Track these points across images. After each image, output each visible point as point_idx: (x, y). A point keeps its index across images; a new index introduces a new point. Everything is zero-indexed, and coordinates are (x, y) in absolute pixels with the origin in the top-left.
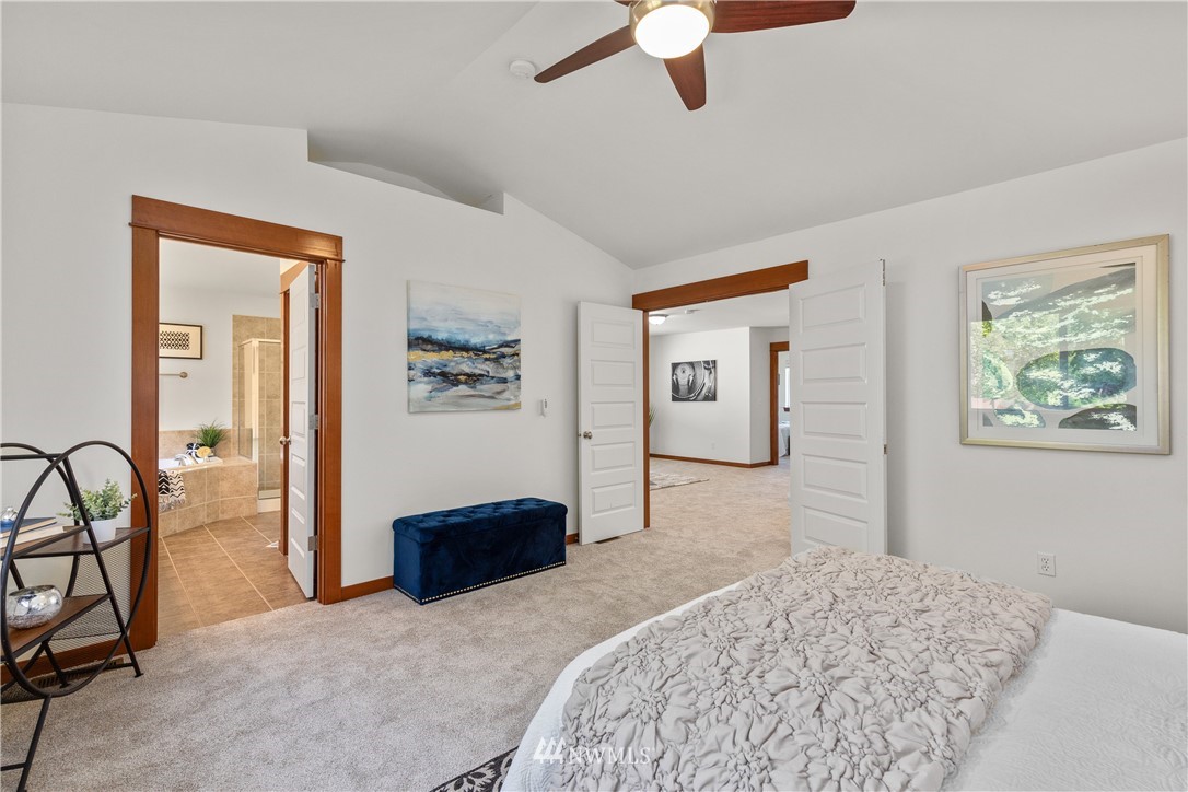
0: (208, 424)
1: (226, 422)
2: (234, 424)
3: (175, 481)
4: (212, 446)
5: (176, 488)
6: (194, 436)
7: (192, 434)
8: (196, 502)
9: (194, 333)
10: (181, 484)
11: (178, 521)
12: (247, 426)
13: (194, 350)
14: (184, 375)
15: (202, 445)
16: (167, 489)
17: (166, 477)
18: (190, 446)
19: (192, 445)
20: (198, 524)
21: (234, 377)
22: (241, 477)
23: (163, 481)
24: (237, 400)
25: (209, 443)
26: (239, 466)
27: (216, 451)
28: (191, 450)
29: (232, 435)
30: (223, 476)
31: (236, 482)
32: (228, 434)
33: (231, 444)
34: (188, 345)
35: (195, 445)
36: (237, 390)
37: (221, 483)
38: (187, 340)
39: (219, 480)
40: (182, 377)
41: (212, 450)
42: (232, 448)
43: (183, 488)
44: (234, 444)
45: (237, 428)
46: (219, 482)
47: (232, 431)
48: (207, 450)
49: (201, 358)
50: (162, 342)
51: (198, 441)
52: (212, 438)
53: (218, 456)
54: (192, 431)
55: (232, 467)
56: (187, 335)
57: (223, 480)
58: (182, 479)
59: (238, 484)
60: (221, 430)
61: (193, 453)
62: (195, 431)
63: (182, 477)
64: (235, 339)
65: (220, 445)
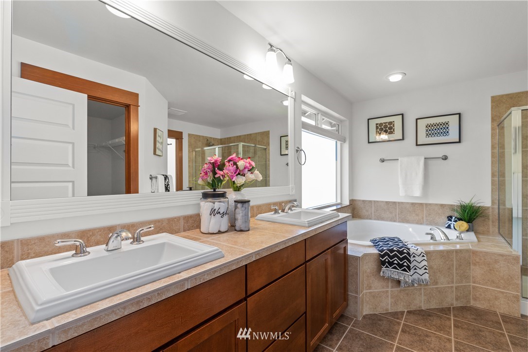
0: (466, 201)
1: (484, 199)
2: (493, 202)
3: (418, 259)
4: (469, 221)
5: (419, 266)
6: (453, 210)
7: (452, 207)
8: (443, 282)
9: (453, 121)
10: (424, 263)
11: (423, 298)
13: (453, 135)
14: (445, 158)
15: (460, 219)
16: (409, 267)
17: (409, 254)
18: (450, 218)
19: (451, 217)
20: (445, 305)
21: (493, 157)
22: (497, 266)
23: (405, 258)
24: (496, 179)
25: (467, 218)
26: (495, 254)
27: (473, 226)
28: (450, 222)
29: (490, 213)
30: (475, 260)
31: (490, 270)
32: (487, 211)
33: (490, 223)
34: (448, 132)
35: (454, 218)
36: (496, 169)
37: (472, 267)
38: (447, 128)
39: (470, 263)
40: (443, 159)
41: (469, 225)
42: (491, 227)
43: (427, 268)
44: (493, 222)
45: (496, 207)
46: (470, 265)
47: (491, 209)
48: (465, 225)
49: (460, 142)
50: (427, 133)
51: (457, 215)
52: (469, 214)
53: (475, 233)
54: (452, 205)
55: (485, 252)
56: (447, 124)
57: (475, 264)
58: (425, 258)
59: (494, 274)
60: (479, 207)
61: (452, 226)
62: (454, 205)
63: (425, 255)
64: (493, 120)
65: (478, 222)
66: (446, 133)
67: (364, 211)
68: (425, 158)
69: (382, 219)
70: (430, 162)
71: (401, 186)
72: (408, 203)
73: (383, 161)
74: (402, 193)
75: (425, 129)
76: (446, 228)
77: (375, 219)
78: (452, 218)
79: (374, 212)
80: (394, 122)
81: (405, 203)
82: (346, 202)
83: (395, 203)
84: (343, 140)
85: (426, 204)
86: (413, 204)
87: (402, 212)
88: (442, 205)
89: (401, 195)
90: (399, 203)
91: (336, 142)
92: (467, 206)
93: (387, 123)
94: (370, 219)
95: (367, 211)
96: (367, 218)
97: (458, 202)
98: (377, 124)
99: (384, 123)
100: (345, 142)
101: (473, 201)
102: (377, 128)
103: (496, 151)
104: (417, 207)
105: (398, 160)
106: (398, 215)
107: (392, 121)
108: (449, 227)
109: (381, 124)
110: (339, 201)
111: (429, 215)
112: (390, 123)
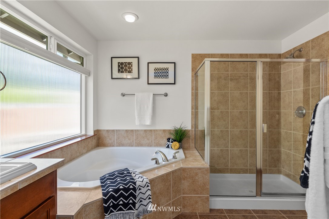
0: (178, 127)
1: (188, 126)
2: (192, 127)
3: (143, 190)
4: (180, 141)
5: (145, 197)
6: (170, 133)
9: (171, 67)
10: (149, 193)
12: (200, 128)
13: (171, 80)
14: (166, 95)
15: (175, 141)
16: (134, 204)
17: (134, 188)
21: (192, 95)
22: (197, 178)
23: (131, 194)
24: (194, 110)
25: (178, 139)
26: (196, 168)
27: (182, 145)
28: (169, 143)
29: (191, 135)
30: (184, 176)
31: (193, 181)
32: (189, 133)
33: (191, 141)
34: (168, 76)
35: (171, 139)
36: (194, 104)
37: (183, 181)
38: (168, 72)
39: (181, 179)
40: (165, 96)
41: (180, 144)
42: (191, 143)
43: (151, 197)
44: (192, 140)
45: (194, 129)
46: (181, 181)
47: (191, 131)
48: (177, 144)
49: (174, 84)
50: (155, 75)
51: (173, 137)
52: (180, 135)
53: (183, 149)
54: (170, 130)
55: (190, 168)
56: (167, 69)
57: (184, 179)
58: (149, 188)
59: (195, 184)
60: (185, 130)
61: (170, 145)
62: (171, 130)
63: (149, 185)
64: (193, 70)
65: (184, 141)
66: (167, 76)
67: (108, 140)
68: (153, 95)
69: (123, 145)
70: (157, 98)
71: (136, 117)
72: (142, 130)
73: (123, 95)
74: (137, 123)
75: (153, 71)
76: (167, 147)
77: (117, 146)
78: (170, 140)
79: (116, 140)
80: (132, 63)
81: (140, 130)
82: (91, 133)
83: (132, 130)
84: (88, 74)
85: (154, 130)
86: (145, 131)
87: (137, 138)
88: (164, 131)
89: (136, 124)
90: (135, 130)
91: (81, 75)
92: (178, 130)
93: (127, 63)
94: (113, 146)
95: (110, 139)
96: (110, 146)
97: (174, 128)
98: (119, 63)
99: (125, 63)
100: (89, 75)
101: (182, 127)
102: (119, 66)
103: (194, 91)
104: (148, 133)
105: (134, 95)
106: (135, 140)
107: (130, 62)
108: (168, 147)
109: (122, 64)
110: (83, 133)
111: (156, 138)
112: (129, 63)
